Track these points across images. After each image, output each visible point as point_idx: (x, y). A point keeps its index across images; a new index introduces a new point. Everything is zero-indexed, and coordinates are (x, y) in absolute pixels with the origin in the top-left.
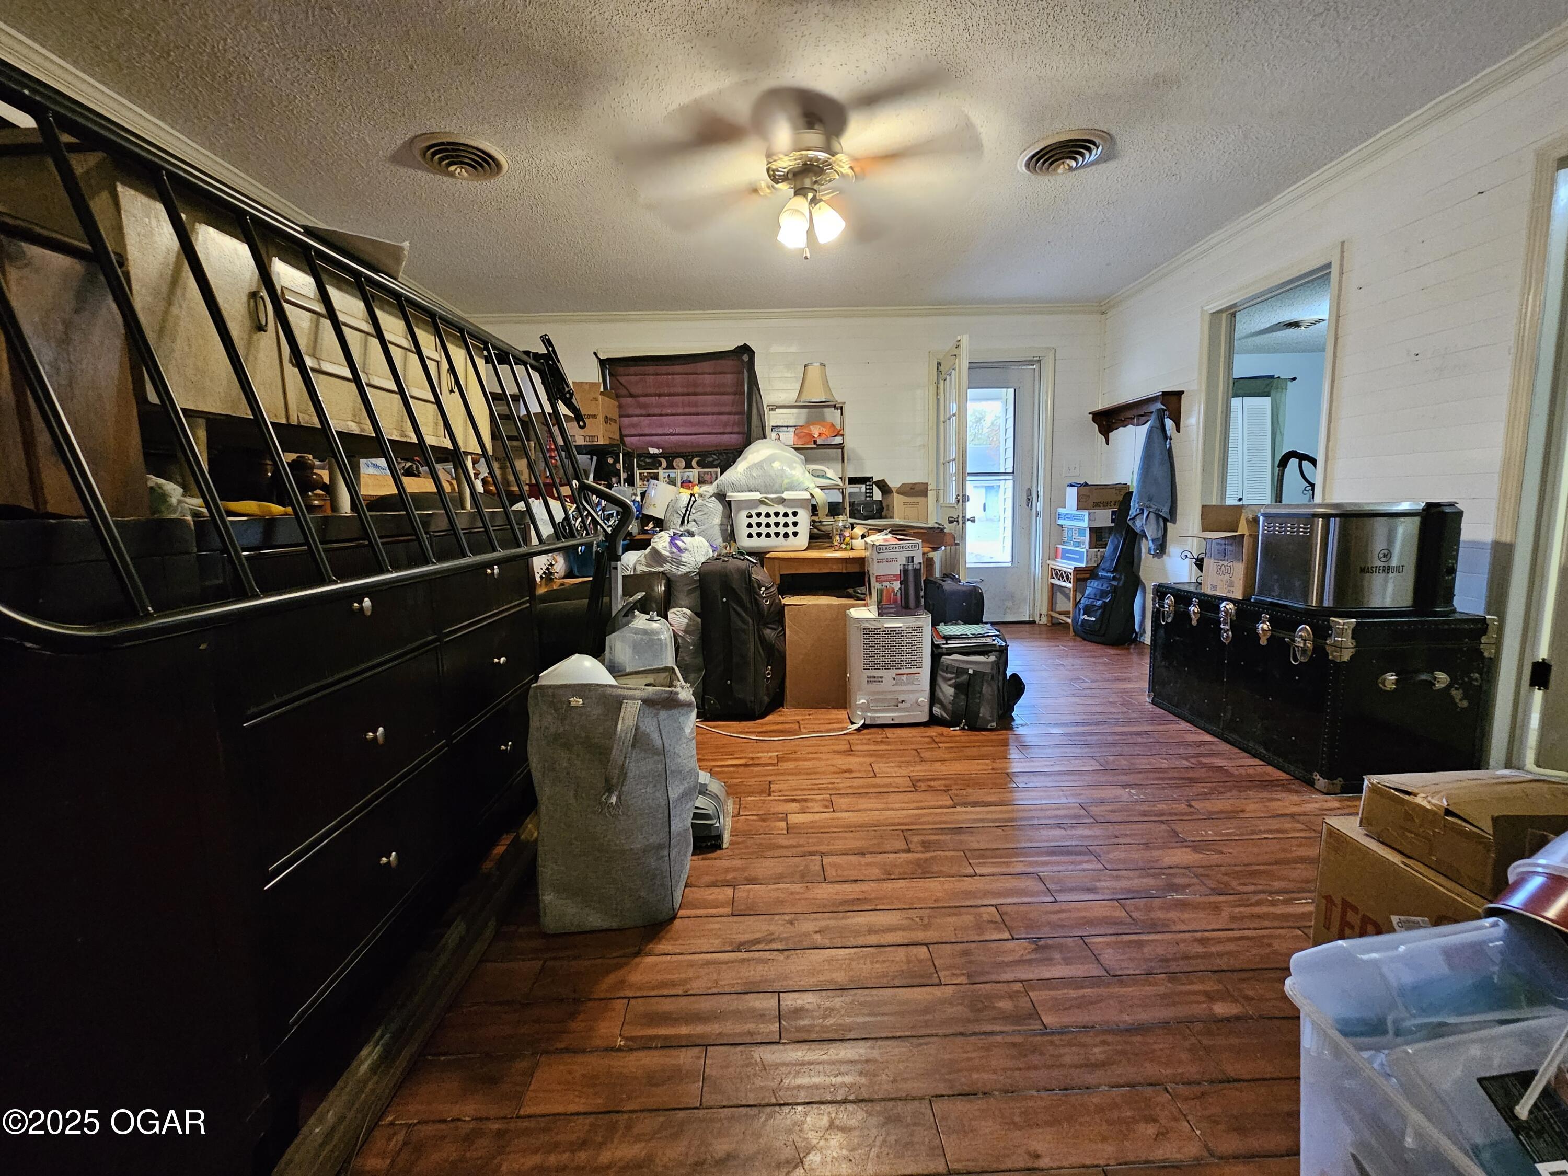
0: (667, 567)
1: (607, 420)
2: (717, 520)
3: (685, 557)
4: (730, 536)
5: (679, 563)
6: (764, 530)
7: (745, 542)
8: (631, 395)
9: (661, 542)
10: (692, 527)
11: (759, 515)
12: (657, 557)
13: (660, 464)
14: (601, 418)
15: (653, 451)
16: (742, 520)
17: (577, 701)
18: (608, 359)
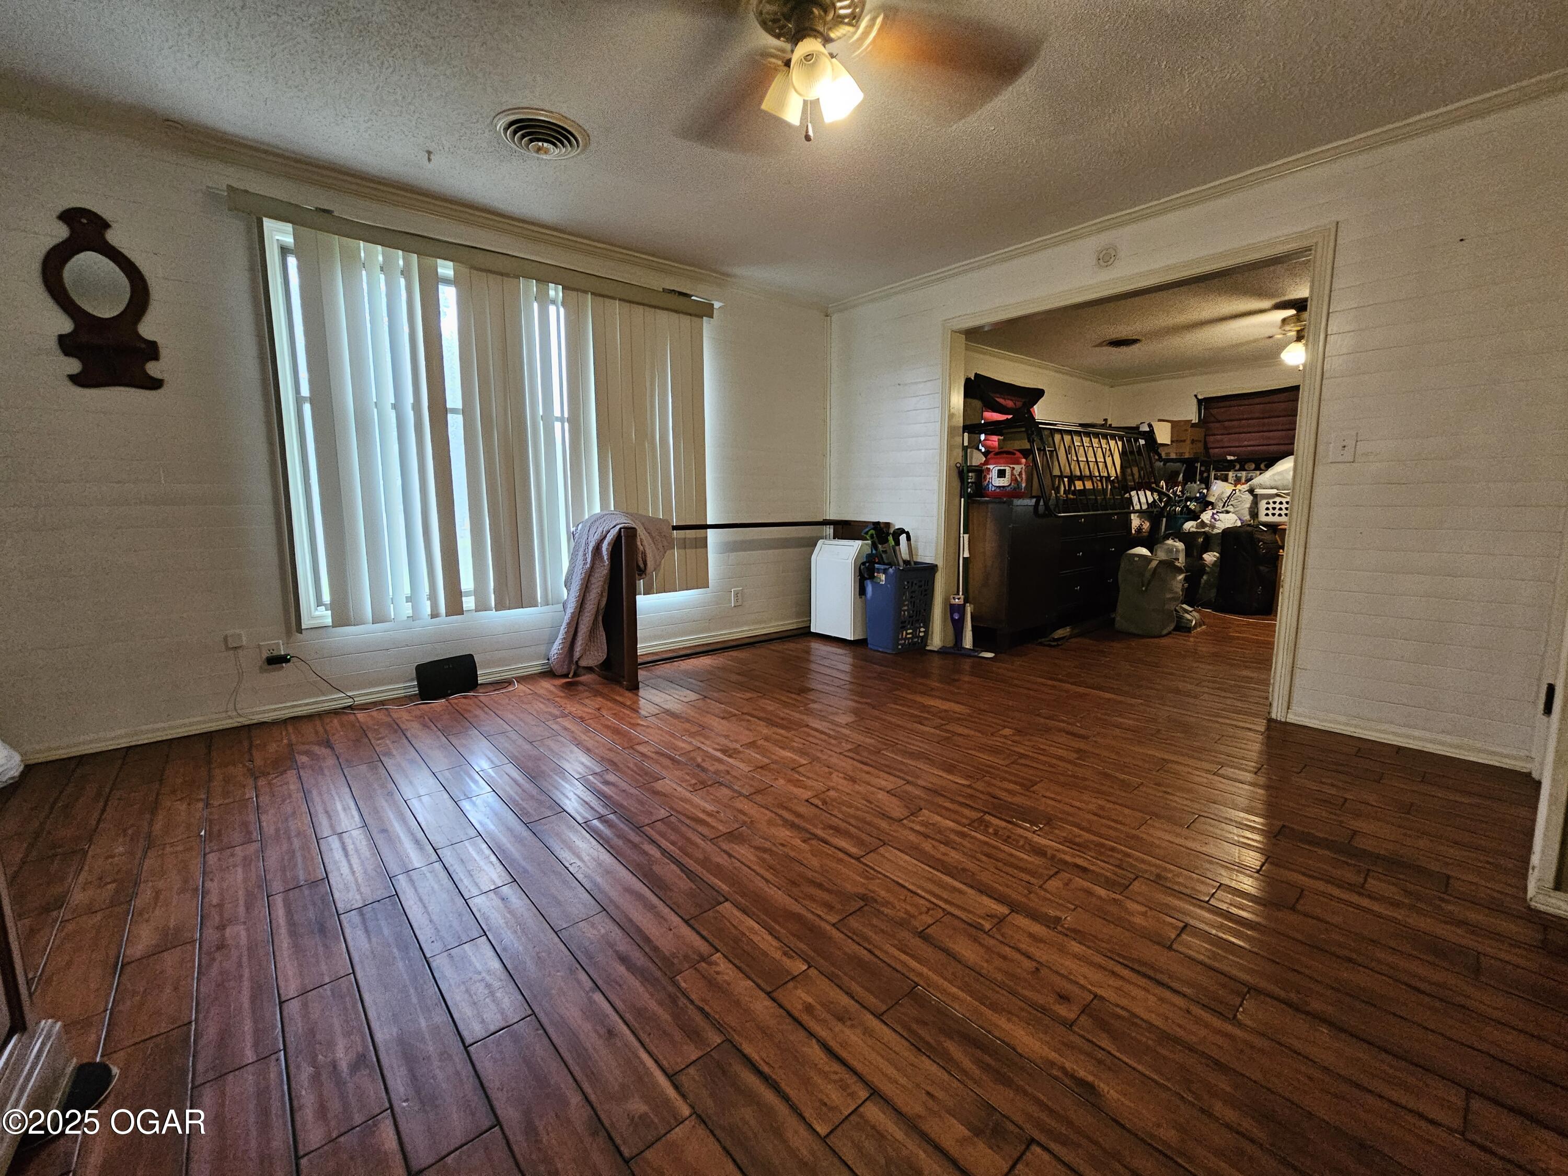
0: (1207, 529)
1: (1193, 441)
2: (1248, 505)
3: (1218, 524)
4: (1254, 513)
5: (1213, 527)
6: (1277, 512)
7: (1263, 518)
8: (1219, 422)
9: (1206, 517)
10: (1230, 508)
11: (1274, 503)
12: (1203, 524)
13: (1235, 466)
14: (1188, 442)
15: (1229, 458)
16: (1263, 504)
17: (1136, 559)
18: (1205, 399)
